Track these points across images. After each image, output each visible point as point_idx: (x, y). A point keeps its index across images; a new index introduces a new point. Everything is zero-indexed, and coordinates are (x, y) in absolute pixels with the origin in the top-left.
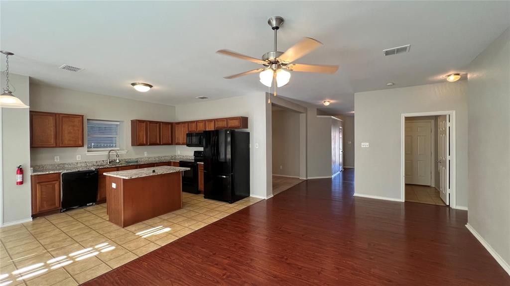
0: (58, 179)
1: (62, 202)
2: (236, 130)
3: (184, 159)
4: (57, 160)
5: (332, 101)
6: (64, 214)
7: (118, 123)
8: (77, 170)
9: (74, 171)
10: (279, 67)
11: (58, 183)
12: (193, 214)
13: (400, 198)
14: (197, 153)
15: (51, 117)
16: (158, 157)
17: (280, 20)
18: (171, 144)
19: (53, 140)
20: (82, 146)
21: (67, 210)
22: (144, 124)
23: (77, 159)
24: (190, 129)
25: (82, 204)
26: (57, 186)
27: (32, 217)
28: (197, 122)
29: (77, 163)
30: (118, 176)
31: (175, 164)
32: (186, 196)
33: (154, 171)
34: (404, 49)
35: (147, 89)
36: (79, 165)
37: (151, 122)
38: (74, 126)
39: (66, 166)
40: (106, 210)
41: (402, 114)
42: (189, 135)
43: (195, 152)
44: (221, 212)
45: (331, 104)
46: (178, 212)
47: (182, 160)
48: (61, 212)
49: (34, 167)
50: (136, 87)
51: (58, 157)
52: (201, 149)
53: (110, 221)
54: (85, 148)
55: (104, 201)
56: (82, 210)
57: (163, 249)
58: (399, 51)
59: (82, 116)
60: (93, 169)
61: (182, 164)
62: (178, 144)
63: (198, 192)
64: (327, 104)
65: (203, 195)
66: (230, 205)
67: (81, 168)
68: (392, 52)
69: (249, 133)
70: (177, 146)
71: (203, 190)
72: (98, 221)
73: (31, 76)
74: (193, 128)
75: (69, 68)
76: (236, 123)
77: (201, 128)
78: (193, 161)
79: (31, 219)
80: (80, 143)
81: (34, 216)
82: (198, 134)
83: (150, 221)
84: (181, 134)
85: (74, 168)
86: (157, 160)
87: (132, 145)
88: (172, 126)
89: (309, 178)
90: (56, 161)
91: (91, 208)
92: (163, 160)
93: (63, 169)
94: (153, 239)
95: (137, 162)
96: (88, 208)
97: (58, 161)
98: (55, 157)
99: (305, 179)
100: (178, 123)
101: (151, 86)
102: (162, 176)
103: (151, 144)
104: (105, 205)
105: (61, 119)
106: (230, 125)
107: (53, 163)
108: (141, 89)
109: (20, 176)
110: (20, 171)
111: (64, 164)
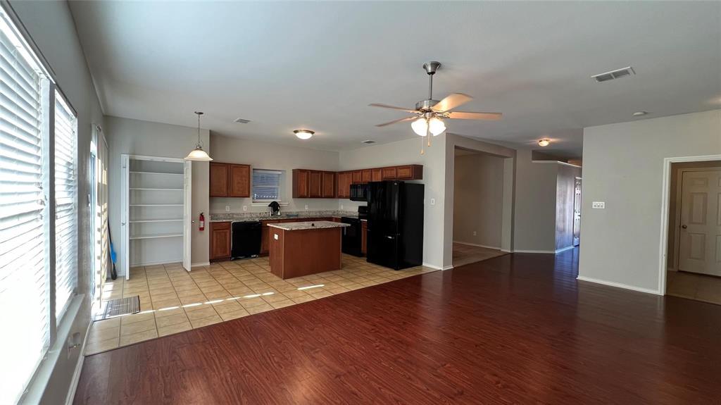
0: (229, 228)
1: (232, 251)
2: (406, 182)
3: (348, 215)
4: (228, 210)
5: (552, 140)
6: (232, 262)
7: (280, 173)
8: (243, 221)
9: (241, 221)
10: (433, 115)
11: (228, 231)
12: (352, 276)
13: (657, 289)
14: (361, 208)
16: (320, 212)
17: (436, 65)
18: (333, 197)
19: (225, 189)
20: (249, 197)
21: (235, 259)
22: (306, 173)
23: (244, 210)
24: (354, 180)
25: (247, 255)
26: (228, 234)
28: (362, 171)
29: (244, 214)
30: (280, 227)
31: (337, 220)
32: (345, 257)
33: (313, 225)
34: (626, 72)
35: (309, 136)
36: (245, 216)
37: (312, 171)
38: (242, 176)
39: (235, 216)
40: (268, 263)
41: (665, 159)
42: (354, 186)
43: (359, 207)
44: (383, 277)
45: (551, 144)
46: (338, 272)
47: (344, 216)
48: (231, 260)
49: (212, 215)
50: (298, 135)
51: (228, 207)
52: (365, 204)
53: (271, 272)
54: (251, 198)
55: (266, 254)
56: (247, 261)
57: (318, 301)
58: (617, 75)
59: (249, 166)
60: (257, 220)
61: (344, 220)
62: (341, 197)
63: (360, 255)
64: (544, 144)
65: (366, 259)
66: (396, 272)
67: (247, 219)
68: (608, 77)
69: (424, 185)
70: (340, 199)
71: (366, 252)
72: (262, 271)
73: (212, 129)
74: (358, 178)
75: (241, 121)
76: (407, 173)
77: (367, 178)
78: (357, 218)
79: (209, 264)
80: (247, 193)
81: (211, 261)
82: (364, 186)
83: (308, 277)
84: (344, 186)
85: (241, 219)
86: (318, 215)
87: (293, 197)
88: (335, 175)
89: (516, 251)
91: (255, 260)
92: (324, 215)
93: (233, 218)
94: (310, 292)
95: (297, 216)
96: (253, 260)
98: (226, 207)
99: (509, 251)
100: (342, 173)
101: (312, 133)
102: (320, 230)
103: (313, 197)
104: (268, 258)
105: (232, 169)
106: (399, 175)
107: (225, 213)
108: (304, 136)
109: (202, 222)
110: (202, 218)
111: (233, 214)
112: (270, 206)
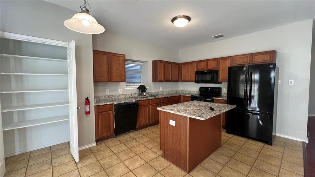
1: (115, 129)
7: (143, 64)
8: (124, 102)
14: (201, 89)
15: (105, 56)
18: (179, 81)
19: (106, 75)
20: (125, 81)
23: (120, 92)
24: (199, 68)
26: (111, 115)
27: (96, 142)
28: (208, 61)
29: (120, 95)
33: (212, 109)
36: (121, 97)
37: (167, 62)
38: (119, 64)
39: (113, 98)
42: (199, 73)
43: (200, 87)
47: (193, 95)
48: (114, 137)
51: (108, 90)
54: (126, 83)
55: (141, 128)
59: (125, 56)
62: (184, 81)
65: (226, 130)
74: (202, 67)
77: (213, 66)
79: (95, 144)
80: (124, 79)
81: (97, 141)
84: (188, 73)
87: (153, 81)
88: (179, 66)
90: (107, 93)
93: (112, 100)
97: (108, 93)
98: (106, 90)
100: (185, 63)
103: (167, 81)
106: (255, 60)
109: (88, 106)
110: (87, 102)
111: (112, 96)
112: (138, 88)
